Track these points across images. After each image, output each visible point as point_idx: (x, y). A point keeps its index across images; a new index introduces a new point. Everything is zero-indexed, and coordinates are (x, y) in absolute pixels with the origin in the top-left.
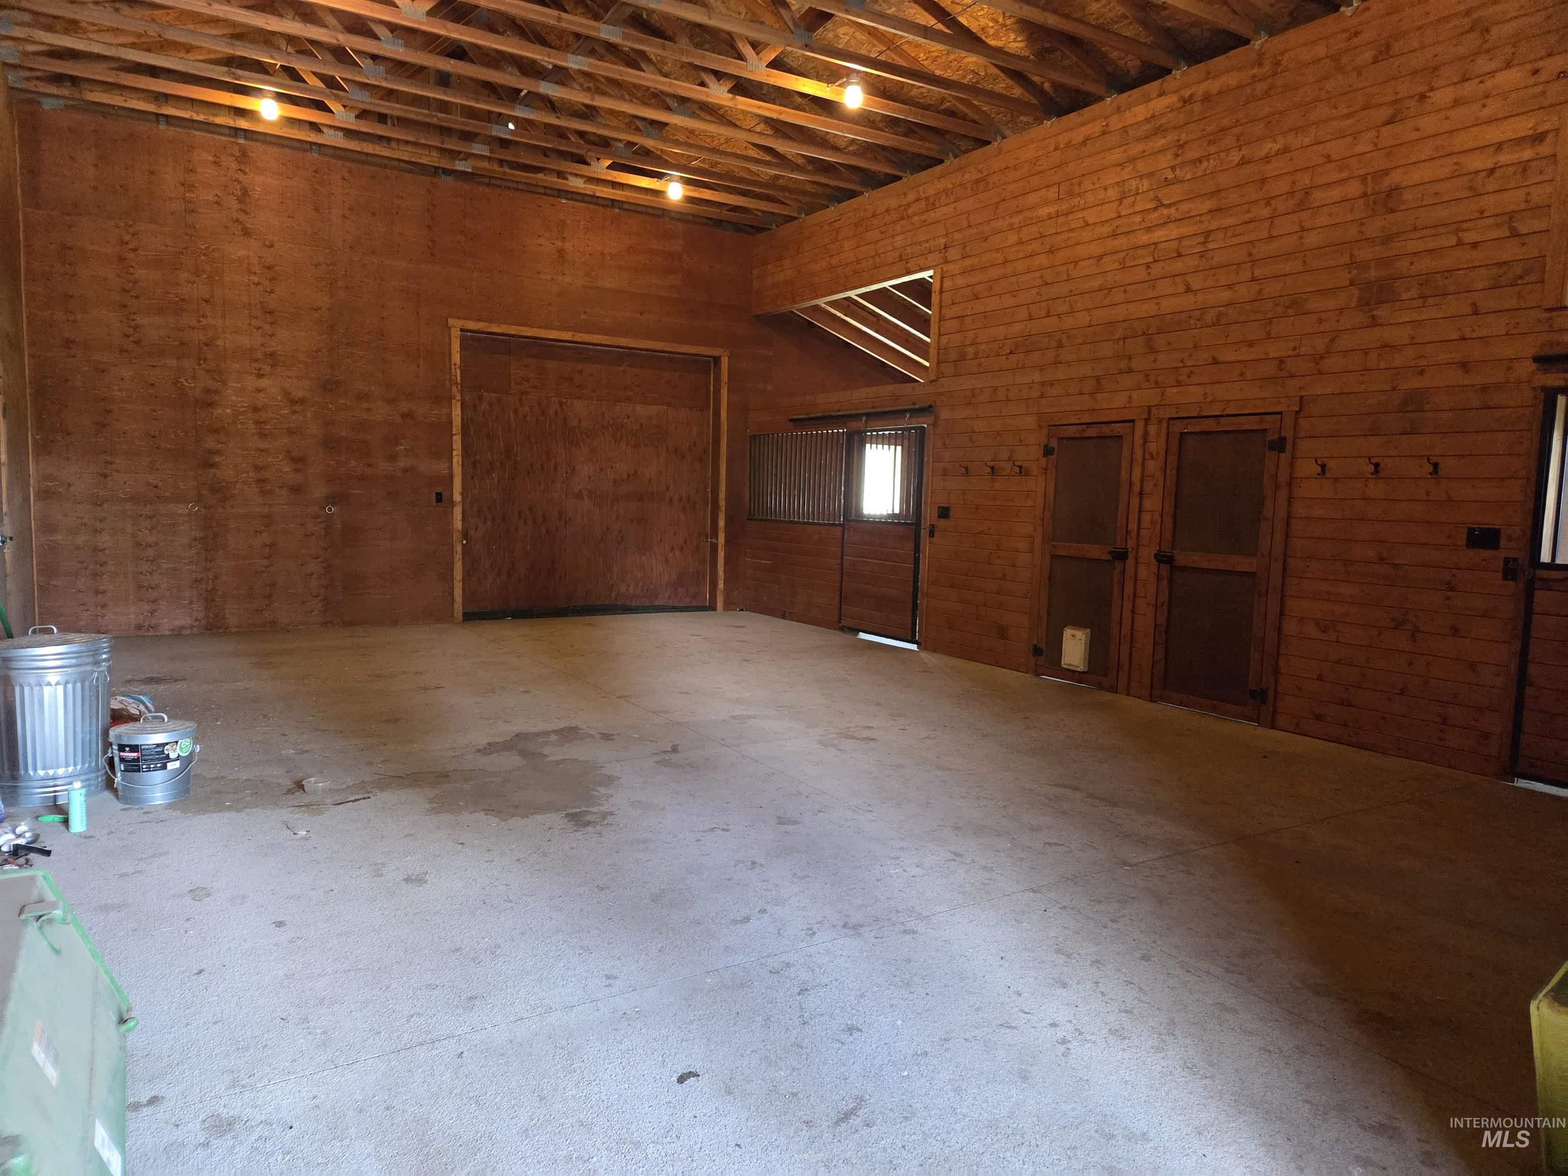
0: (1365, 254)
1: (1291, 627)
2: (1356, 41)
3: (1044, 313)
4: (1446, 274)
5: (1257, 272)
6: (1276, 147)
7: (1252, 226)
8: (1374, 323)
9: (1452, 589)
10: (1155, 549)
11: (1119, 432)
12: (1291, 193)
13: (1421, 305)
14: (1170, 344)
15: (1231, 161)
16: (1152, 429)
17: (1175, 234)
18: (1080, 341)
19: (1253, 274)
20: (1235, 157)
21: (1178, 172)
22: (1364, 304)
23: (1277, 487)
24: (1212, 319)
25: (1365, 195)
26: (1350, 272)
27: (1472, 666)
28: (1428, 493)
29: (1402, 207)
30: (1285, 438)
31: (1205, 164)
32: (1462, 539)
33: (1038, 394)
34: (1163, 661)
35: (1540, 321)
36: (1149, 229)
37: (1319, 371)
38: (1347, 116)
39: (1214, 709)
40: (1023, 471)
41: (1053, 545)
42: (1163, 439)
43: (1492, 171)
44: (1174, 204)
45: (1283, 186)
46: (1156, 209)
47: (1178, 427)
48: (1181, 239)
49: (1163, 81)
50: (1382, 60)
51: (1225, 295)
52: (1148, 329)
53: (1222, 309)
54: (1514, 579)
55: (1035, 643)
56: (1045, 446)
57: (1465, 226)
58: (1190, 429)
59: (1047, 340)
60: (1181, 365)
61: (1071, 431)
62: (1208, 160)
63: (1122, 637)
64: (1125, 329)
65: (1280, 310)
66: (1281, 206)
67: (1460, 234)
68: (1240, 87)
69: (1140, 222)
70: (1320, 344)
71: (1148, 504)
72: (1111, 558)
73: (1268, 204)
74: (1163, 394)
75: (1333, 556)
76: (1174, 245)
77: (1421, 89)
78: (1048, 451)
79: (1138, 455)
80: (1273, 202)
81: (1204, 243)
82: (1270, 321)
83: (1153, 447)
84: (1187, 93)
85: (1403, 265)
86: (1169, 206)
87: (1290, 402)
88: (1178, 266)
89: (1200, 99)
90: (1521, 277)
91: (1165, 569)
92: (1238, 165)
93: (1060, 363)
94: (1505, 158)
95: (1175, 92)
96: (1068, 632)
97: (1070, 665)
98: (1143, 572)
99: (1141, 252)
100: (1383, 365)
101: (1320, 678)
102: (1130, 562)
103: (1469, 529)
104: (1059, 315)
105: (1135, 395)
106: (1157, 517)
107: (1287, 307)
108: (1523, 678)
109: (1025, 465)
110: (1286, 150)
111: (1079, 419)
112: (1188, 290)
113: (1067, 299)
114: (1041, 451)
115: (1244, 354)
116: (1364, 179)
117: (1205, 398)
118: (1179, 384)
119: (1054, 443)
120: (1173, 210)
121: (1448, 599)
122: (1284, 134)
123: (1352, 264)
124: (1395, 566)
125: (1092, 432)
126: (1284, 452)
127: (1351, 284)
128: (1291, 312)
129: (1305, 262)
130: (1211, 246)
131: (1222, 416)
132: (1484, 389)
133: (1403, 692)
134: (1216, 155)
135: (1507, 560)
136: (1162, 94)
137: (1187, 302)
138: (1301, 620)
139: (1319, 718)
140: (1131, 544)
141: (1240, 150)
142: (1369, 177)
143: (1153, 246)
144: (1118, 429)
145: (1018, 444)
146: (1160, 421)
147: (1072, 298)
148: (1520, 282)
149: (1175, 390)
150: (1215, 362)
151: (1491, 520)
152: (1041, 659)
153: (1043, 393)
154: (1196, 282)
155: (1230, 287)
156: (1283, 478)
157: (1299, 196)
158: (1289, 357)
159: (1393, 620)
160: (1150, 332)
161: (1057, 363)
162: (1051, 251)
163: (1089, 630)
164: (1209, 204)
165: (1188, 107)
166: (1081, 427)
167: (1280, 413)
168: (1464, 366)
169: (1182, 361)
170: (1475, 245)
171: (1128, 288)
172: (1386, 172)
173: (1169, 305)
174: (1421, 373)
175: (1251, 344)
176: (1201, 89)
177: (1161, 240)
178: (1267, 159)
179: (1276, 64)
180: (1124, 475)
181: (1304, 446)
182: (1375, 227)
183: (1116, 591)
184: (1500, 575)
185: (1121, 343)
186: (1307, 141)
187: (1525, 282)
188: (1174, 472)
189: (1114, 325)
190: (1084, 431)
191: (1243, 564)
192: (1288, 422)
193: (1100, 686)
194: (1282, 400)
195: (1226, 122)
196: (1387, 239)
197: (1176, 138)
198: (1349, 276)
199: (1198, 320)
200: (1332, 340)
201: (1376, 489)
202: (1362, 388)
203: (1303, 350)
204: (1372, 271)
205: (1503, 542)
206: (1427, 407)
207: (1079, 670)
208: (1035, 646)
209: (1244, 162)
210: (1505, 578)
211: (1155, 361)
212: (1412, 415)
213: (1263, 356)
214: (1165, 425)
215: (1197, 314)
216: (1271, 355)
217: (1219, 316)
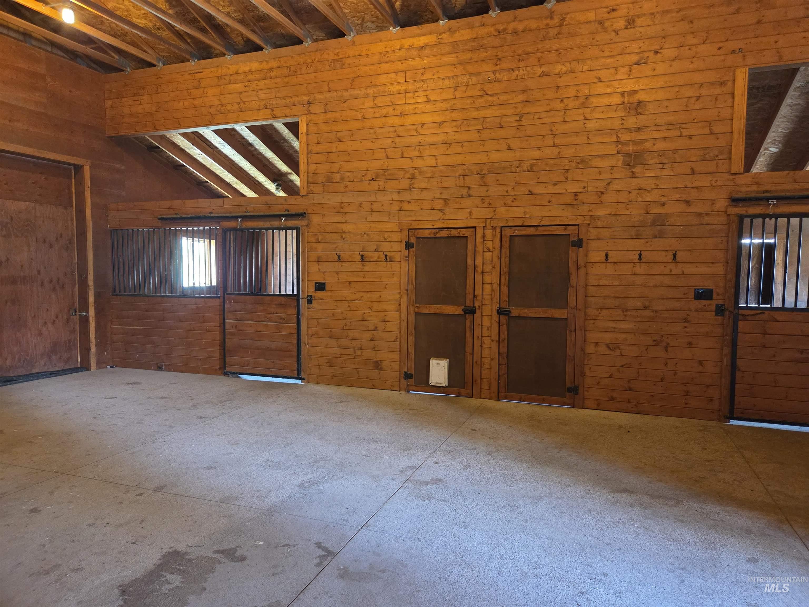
0: (625, 137)
1: (591, 349)
2: (614, 14)
3: (399, 155)
4: (675, 152)
5: (557, 141)
6: (565, 69)
7: (551, 113)
8: (633, 175)
9: (688, 322)
10: (495, 307)
11: (464, 234)
12: (577, 97)
13: (661, 167)
14: (498, 180)
15: (535, 73)
16: (489, 233)
17: (497, 113)
18: (429, 175)
19: (554, 142)
20: (538, 71)
21: (497, 75)
22: (627, 164)
23: (578, 268)
24: (527, 167)
25: (623, 103)
26: (617, 146)
27: (701, 363)
28: (671, 271)
29: (647, 113)
30: (582, 239)
31: (517, 72)
32: (692, 295)
33: (397, 208)
34: (506, 376)
35: (729, 180)
36: (478, 109)
37: (602, 201)
38: (611, 57)
39: (543, 401)
40: (388, 258)
41: (417, 307)
42: (498, 240)
43: (698, 98)
44: (496, 94)
45: (572, 92)
46: (482, 96)
47: (508, 232)
48: (502, 116)
49: (483, 17)
50: (631, 28)
51: (536, 154)
52: (481, 171)
53: (534, 161)
54: (723, 315)
55: (406, 370)
56: (406, 242)
57: (684, 126)
58: (517, 233)
59: (402, 173)
60: (507, 194)
61: (426, 233)
62: (519, 70)
63: (474, 362)
64: (464, 170)
65: (573, 165)
66: (572, 104)
67: (682, 130)
68: (538, 29)
69: (471, 103)
70: (601, 185)
71: (488, 278)
72: (463, 313)
73: (562, 101)
74: (494, 211)
75: (616, 307)
76: (498, 120)
77: (657, 47)
78: (408, 246)
79: (480, 248)
80: (565, 101)
81: (520, 120)
82: (567, 171)
83: (489, 244)
84: (501, 27)
85: (648, 145)
86: (492, 95)
87: (584, 219)
88: (501, 133)
89: (510, 32)
90: (717, 156)
91: (504, 319)
92: (540, 76)
93: (414, 188)
94: (704, 92)
95: (493, 25)
96: (433, 363)
97: (437, 383)
98: (486, 322)
99: (473, 122)
100: (640, 199)
101: (611, 376)
102: (477, 315)
103: (695, 289)
104: (411, 158)
105: (474, 211)
106: (496, 287)
107: (579, 163)
108: (734, 367)
109: (389, 254)
110: (572, 71)
111: (433, 225)
112: (509, 148)
113: (417, 148)
114: (403, 245)
115: (551, 189)
116: (622, 94)
117: (525, 215)
118: (506, 205)
119: (413, 240)
120: (495, 98)
121: (685, 327)
122: (570, 62)
123: (618, 142)
124: (656, 311)
125: (444, 234)
126: (582, 247)
127: (618, 152)
128: (580, 166)
129: (588, 138)
130: (523, 123)
131: (539, 226)
132: (700, 215)
133: (662, 380)
134: (524, 68)
135: (717, 305)
136: (483, 25)
137: (509, 156)
138: (597, 344)
139: (612, 399)
140: (477, 304)
141: (541, 67)
142: (626, 93)
143: (482, 119)
144: (464, 232)
145: (383, 240)
146: (494, 228)
147: (421, 147)
148: (717, 158)
149: (503, 209)
150: (531, 193)
151: (709, 284)
152: (411, 381)
153: (401, 208)
154: (514, 144)
155: (538, 149)
156: (581, 262)
157: (582, 100)
158: (581, 192)
159: (654, 341)
160: (483, 173)
161: (411, 188)
162: (401, 115)
163: (448, 360)
164: (521, 97)
165: (502, 36)
166: (434, 231)
167: (578, 225)
168: (688, 203)
169: (507, 192)
170: (690, 137)
171: (465, 144)
172: (635, 92)
173: (495, 157)
174: (663, 205)
175: (555, 184)
176: (511, 26)
177: (488, 116)
178: (560, 75)
179: (562, 20)
180: (470, 261)
181: (594, 245)
182: (632, 122)
183: (468, 334)
184: (714, 313)
185: (461, 178)
186: (585, 68)
187: (719, 158)
188: (507, 259)
189: (455, 167)
190: (437, 233)
191: (557, 313)
192: (583, 229)
193: (459, 394)
194: (579, 217)
195: (529, 49)
196: (639, 130)
197: (495, 54)
198: (617, 148)
199: (518, 167)
200: (609, 184)
201: (640, 269)
202: (628, 212)
203: (590, 189)
204: (631, 146)
205: (715, 296)
206: (667, 224)
207: (444, 386)
208: (405, 372)
209: (544, 74)
210: (717, 315)
211: (487, 191)
212: (659, 228)
213: (564, 191)
214: (498, 230)
215: (516, 164)
216: (569, 191)
217: (532, 166)
